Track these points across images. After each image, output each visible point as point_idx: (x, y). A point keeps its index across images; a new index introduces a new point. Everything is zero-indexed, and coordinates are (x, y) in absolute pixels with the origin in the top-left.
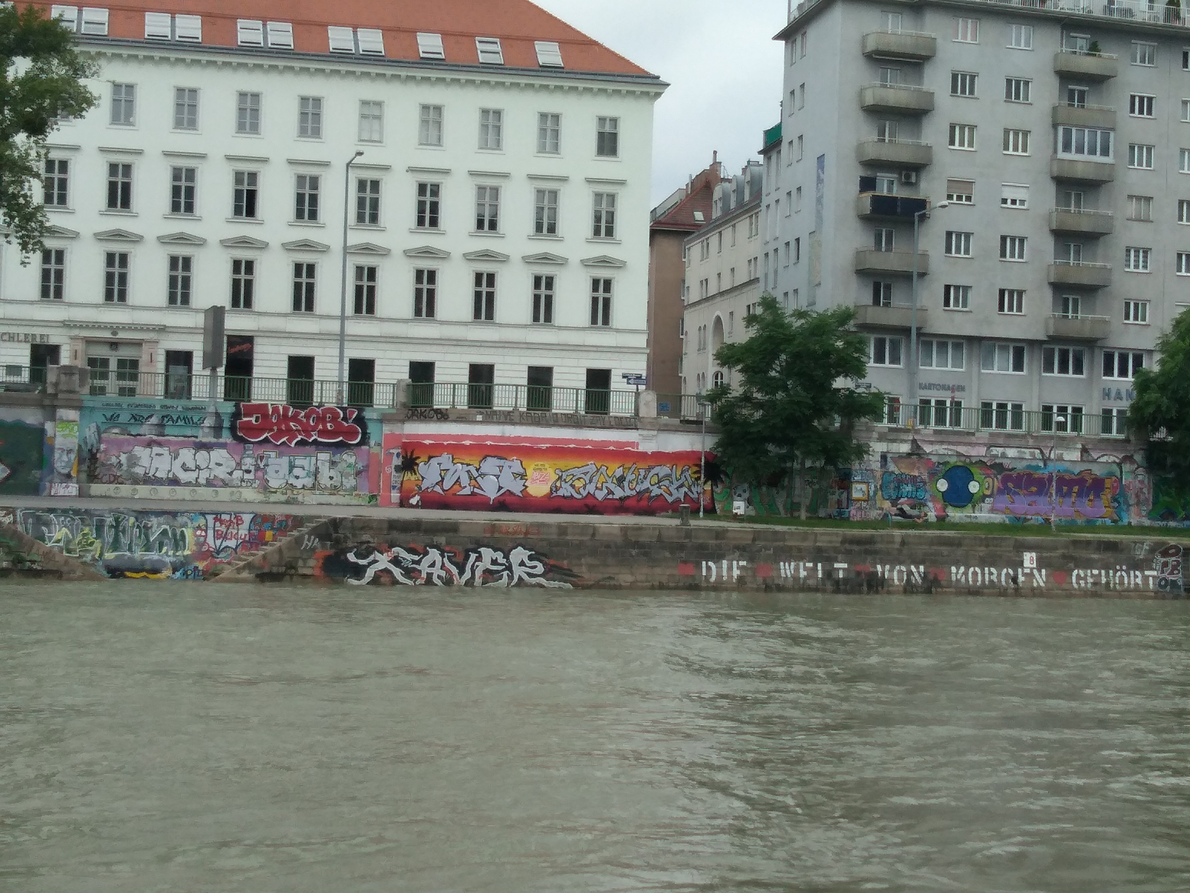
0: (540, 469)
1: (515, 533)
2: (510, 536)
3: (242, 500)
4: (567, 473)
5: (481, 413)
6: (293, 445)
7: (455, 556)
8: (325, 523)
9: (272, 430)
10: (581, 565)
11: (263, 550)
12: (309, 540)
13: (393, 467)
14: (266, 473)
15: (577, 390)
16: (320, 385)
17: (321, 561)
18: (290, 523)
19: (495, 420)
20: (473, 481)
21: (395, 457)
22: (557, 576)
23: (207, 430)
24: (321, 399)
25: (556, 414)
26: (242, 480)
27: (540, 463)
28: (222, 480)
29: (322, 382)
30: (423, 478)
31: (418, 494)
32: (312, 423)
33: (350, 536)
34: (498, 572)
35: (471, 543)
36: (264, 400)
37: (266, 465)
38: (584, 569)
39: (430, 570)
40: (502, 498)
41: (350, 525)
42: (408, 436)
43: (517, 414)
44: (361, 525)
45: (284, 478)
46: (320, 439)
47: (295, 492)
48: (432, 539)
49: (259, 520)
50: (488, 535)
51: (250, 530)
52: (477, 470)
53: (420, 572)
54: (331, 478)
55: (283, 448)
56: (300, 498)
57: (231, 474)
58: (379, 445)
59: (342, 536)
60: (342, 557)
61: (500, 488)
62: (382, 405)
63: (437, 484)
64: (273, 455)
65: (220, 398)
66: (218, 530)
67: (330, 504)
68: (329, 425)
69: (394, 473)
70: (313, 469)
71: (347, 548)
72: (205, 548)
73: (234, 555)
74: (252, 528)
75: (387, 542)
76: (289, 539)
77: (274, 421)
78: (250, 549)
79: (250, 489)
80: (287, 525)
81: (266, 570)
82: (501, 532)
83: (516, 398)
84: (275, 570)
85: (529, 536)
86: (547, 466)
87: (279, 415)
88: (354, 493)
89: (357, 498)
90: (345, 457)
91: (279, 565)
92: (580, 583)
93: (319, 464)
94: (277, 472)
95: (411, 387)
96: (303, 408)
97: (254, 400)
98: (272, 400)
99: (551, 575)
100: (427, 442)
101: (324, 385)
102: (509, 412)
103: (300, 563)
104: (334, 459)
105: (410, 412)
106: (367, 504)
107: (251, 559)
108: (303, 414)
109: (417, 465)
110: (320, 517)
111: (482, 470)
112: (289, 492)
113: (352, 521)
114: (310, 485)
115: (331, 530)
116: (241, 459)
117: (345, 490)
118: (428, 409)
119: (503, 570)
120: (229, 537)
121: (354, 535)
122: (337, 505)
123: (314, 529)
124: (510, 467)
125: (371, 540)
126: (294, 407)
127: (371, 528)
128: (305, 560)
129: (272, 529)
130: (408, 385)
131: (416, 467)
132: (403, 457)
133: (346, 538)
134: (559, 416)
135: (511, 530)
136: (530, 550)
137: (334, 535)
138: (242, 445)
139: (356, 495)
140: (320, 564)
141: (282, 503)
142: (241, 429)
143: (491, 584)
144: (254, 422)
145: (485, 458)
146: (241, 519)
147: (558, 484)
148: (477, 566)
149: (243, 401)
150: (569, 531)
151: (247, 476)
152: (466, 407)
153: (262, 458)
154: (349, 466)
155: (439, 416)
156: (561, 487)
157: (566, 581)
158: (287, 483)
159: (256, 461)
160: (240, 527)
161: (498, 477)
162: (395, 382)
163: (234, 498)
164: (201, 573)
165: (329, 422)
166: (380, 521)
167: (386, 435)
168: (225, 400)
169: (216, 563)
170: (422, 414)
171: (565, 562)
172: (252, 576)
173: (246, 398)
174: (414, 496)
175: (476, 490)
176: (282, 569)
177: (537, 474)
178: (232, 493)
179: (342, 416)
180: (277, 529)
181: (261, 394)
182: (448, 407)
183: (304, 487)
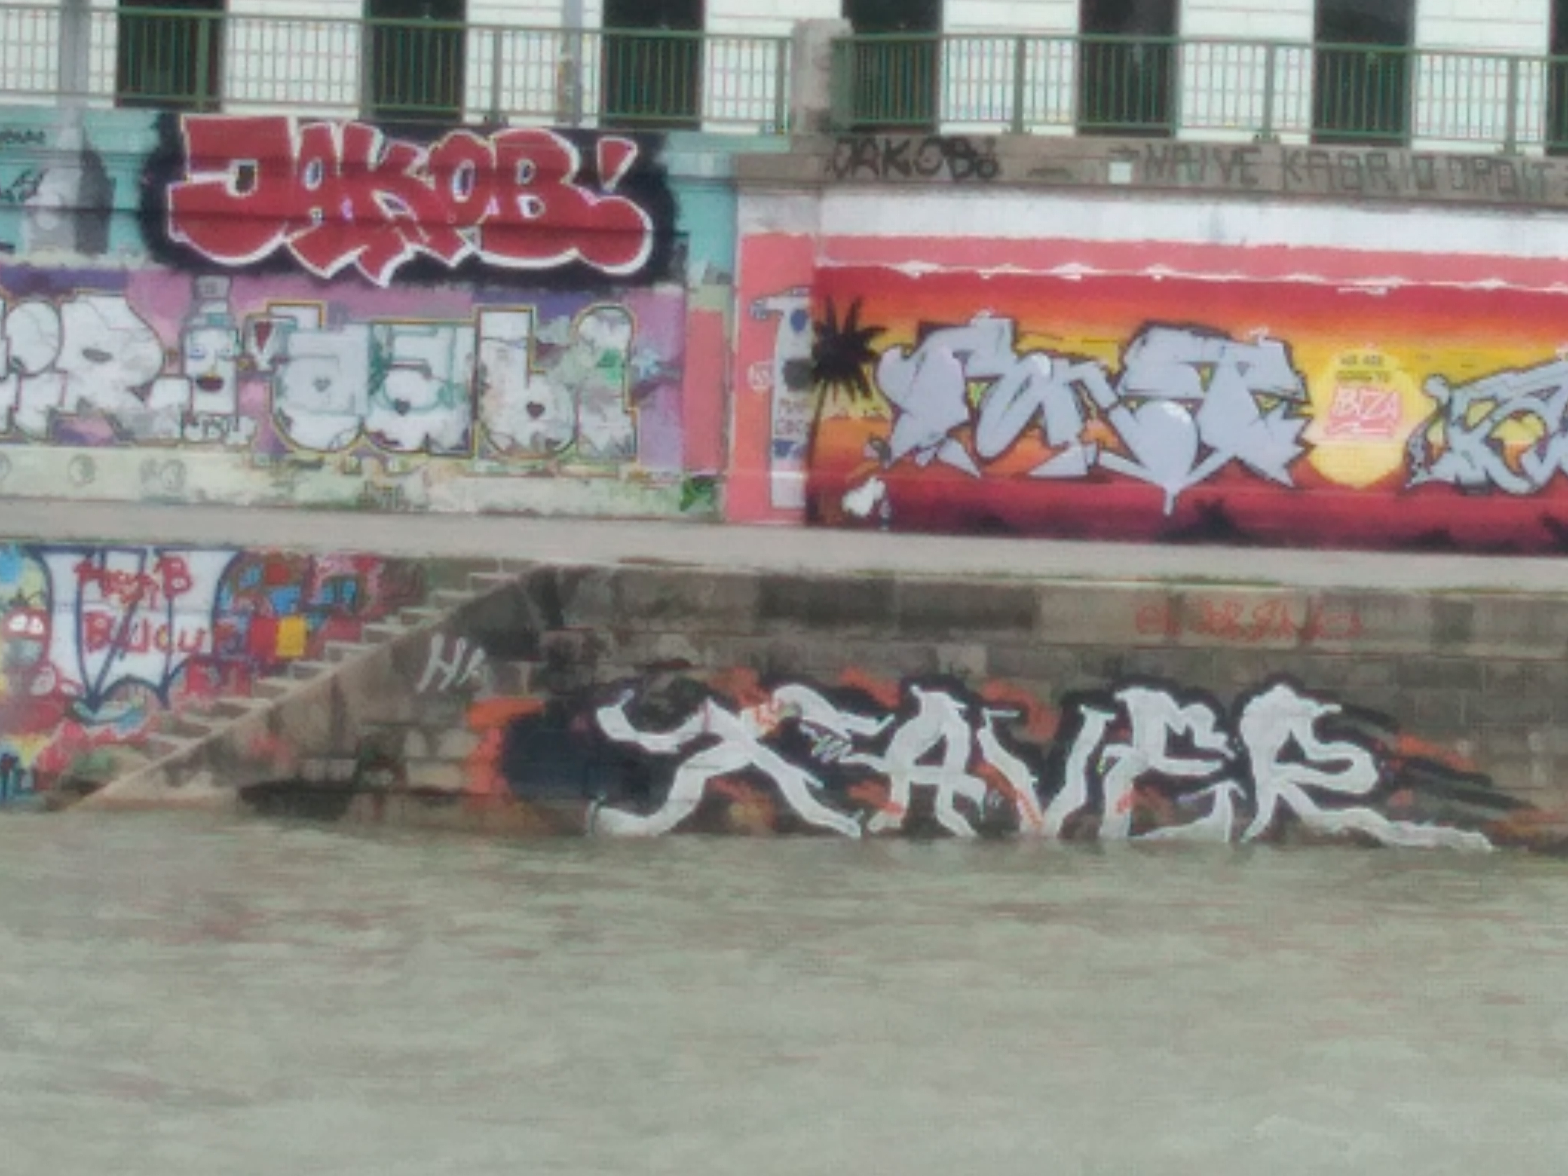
0: (1365, 378)
1: (1261, 629)
2: (1241, 643)
3: (188, 493)
4: (1472, 393)
5: (1128, 155)
6: (384, 277)
7: (1023, 720)
8: (512, 589)
9: (301, 220)
10: (1525, 759)
11: (272, 692)
12: (447, 655)
13: (778, 365)
14: (277, 389)
15: (1513, 60)
16: (488, 41)
17: (495, 737)
18: (373, 586)
19: (1183, 180)
20: (1096, 427)
21: (785, 328)
22: (1433, 803)
23: (48, 222)
24: (496, 99)
25: (1429, 157)
26: (188, 418)
27: (1363, 351)
28: (112, 419)
29: (498, 31)
30: (897, 411)
31: (881, 473)
32: (460, 197)
33: (609, 639)
34: (1192, 784)
35: (1087, 668)
36: (273, 103)
37: (281, 359)
38: (1539, 774)
39: (925, 776)
40: (1210, 490)
41: (605, 595)
42: (837, 244)
43: (1269, 154)
44: (649, 598)
45: (349, 411)
46: (490, 258)
47: (394, 464)
48: (932, 656)
49: (253, 575)
50: (1156, 639)
51: (216, 613)
52: (1113, 379)
53: (883, 781)
54: (535, 410)
55: (347, 292)
56: (413, 488)
57: (142, 392)
58: (724, 278)
59: (578, 640)
60: (578, 724)
61: (1204, 451)
62: (736, 121)
63: (953, 433)
64: (306, 317)
65: (101, 96)
66: (92, 616)
67: (531, 514)
68: (524, 201)
69: (781, 391)
70: (462, 373)
71: (594, 686)
72: (43, 686)
73: (155, 709)
74: (228, 604)
75: (755, 662)
76: (365, 649)
77: (311, 184)
78: (217, 690)
79: (217, 454)
80: (359, 597)
81: (281, 771)
82: (1205, 627)
83: (1269, 93)
84: (314, 770)
85: (1318, 643)
86: (1391, 363)
87: (329, 162)
88: (626, 469)
89: (635, 487)
90: (588, 325)
91: (336, 754)
92: (1522, 831)
93: (488, 354)
94: (322, 385)
95: (849, 51)
96: (425, 135)
97: (235, 101)
98: (301, 104)
99: (1405, 797)
100: (914, 268)
101: (507, 43)
102: (1239, 152)
103: (414, 745)
104: (544, 335)
105: (847, 151)
106: (675, 511)
107: (219, 727)
108: (423, 156)
109: (874, 358)
110: (490, 565)
111: (1134, 381)
112: (370, 465)
113: (618, 580)
114: (451, 438)
115: (535, 611)
116: (182, 336)
117: (588, 459)
118: (916, 139)
119: (1217, 777)
120: (136, 639)
121: (624, 637)
122: (559, 516)
123: (468, 611)
124: (1242, 368)
125: (690, 654)
126: (390, 130)
127: (689, 610)
128: (430, 734)
129: (304, 608)
130: (837, 44)
131: (867, 369)
132: (818, 328)
133: (594, 646)
134: (1439, 164)
135: (1245, 618)
136: (1322, 696)
137: (547, 638)
138: (183, 282)
139: (636, 477)
140: (491, 750)
141: (341, 507)
142: (183, 217)
143: (1170, 832)
144: (232, 190)
145: (1143, 330)
146: (183, 572)
147: (1436, 436)
148: (1112, 762)
149: (190, 106)
150: (1481, 621)
151: (206, 402)
152: (1068, 131)
153: (263, 331)
154: (607, 361)
155: (962, 165)
156: (1447, 447)
157: (1466, 823)
158: (362, 429)
159: (242, 343)
160: (178, 601)
161: (1194, 406)
162: (784, 29)
163: (157, 487)
164: (27, 782)
165: (528, 188)
166: (727, 581)
167: (752, 242)
168: (122, 102)
169: (85, 744)
170: (892, 156)
171: (1464, 748)
172: (229, 792)
173: (200, 95)
174: (859, 482)
175: (1110, 461)
176: (344, 769)
177: (1348, 396)
178: (148, 471)
179: (575, 162)
180: (327, 611)
181: (260, 80)
182: (996, 129)
183: (427, 446)
